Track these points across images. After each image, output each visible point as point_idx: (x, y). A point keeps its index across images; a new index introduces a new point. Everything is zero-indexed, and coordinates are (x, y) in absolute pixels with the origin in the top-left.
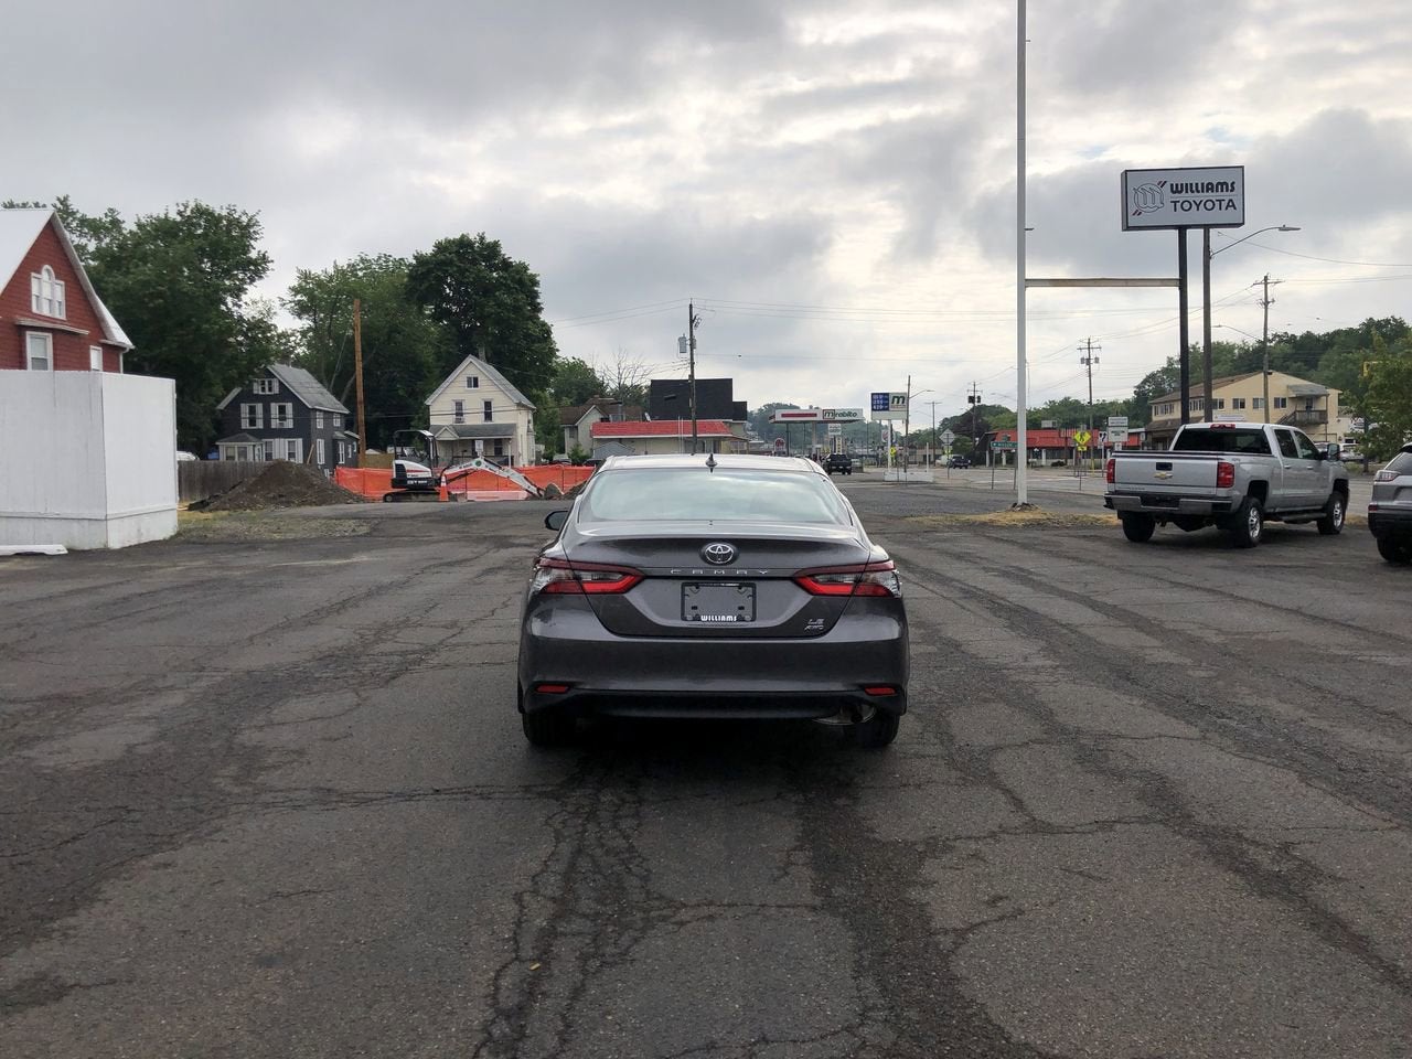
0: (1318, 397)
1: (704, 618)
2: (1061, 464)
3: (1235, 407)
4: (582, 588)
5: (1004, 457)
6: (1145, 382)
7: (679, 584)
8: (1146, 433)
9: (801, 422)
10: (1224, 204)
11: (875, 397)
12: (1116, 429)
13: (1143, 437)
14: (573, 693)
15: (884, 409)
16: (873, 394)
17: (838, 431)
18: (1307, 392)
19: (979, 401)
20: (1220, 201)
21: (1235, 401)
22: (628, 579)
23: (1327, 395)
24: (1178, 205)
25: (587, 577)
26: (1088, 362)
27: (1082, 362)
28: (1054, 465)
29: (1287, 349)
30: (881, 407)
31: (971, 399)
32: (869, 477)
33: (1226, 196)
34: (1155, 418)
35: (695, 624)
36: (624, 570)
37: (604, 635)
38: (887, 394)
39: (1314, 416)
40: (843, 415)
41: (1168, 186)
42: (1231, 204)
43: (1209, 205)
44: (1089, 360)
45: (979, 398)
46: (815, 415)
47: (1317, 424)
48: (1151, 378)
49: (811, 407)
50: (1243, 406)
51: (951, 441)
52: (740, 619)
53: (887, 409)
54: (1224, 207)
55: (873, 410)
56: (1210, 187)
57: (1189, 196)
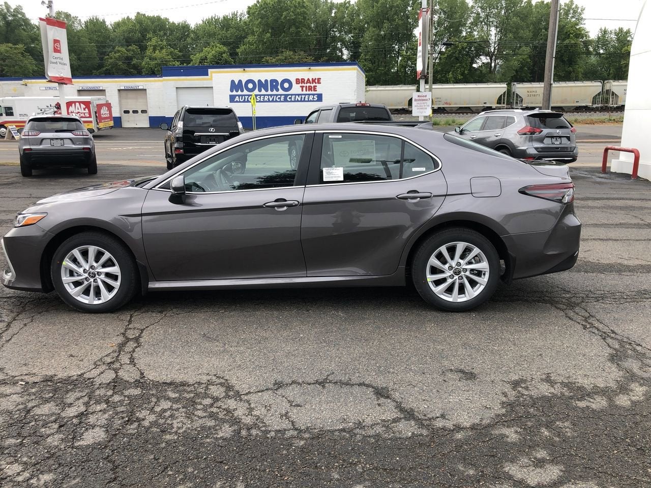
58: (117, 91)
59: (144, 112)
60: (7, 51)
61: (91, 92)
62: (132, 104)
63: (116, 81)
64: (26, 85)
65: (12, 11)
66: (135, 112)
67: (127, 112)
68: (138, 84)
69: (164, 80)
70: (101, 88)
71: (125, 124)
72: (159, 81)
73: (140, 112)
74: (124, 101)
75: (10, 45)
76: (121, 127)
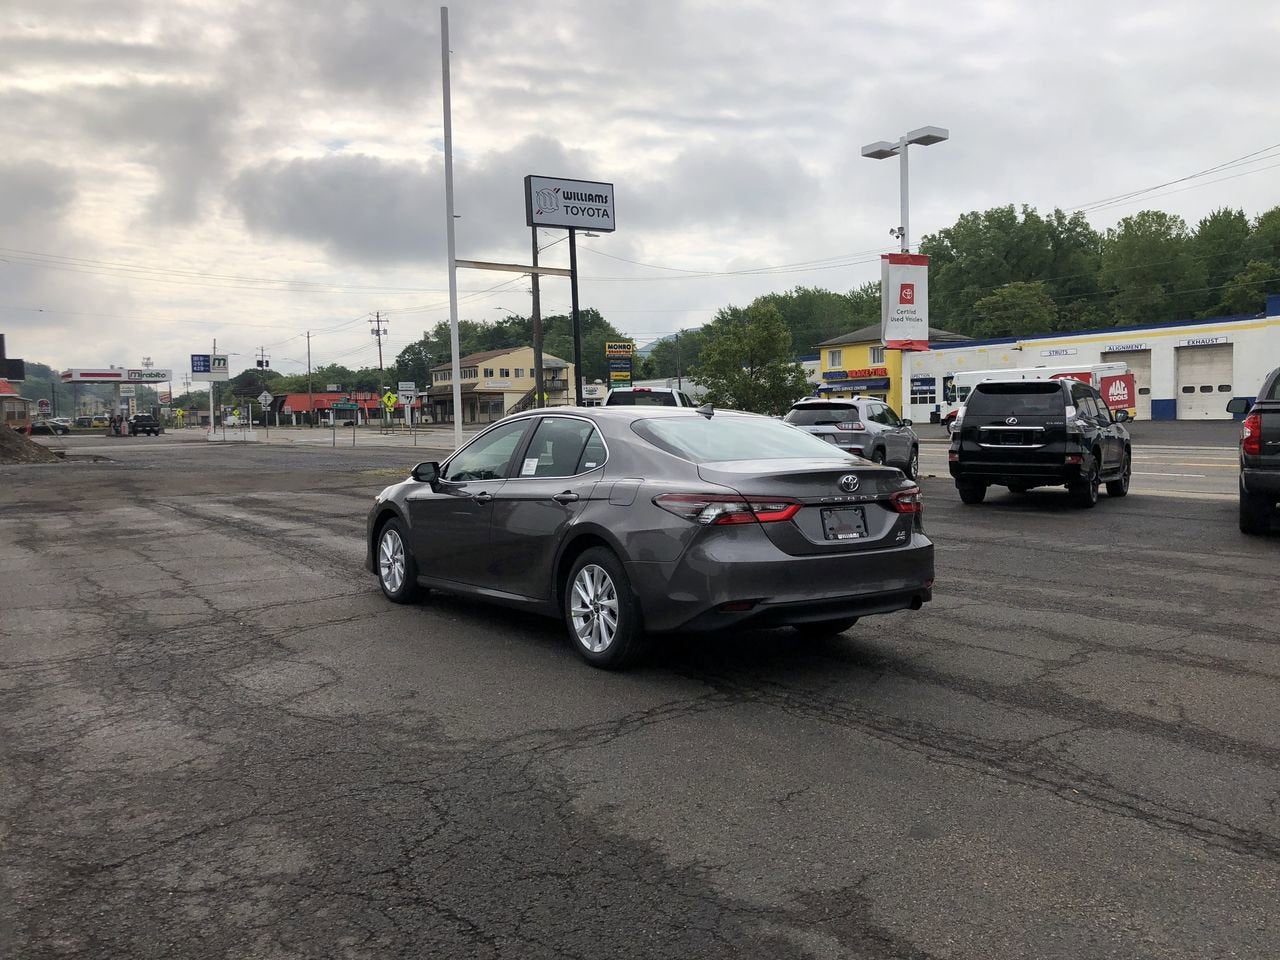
0: (561, 369)
1: (840, 537)
2: (351, 424)
3: (502, 375)
4: (757, 518)
5: (294, 417)
6: (404, 353)
7: (819, 509)
8: (429, 396)
9: (103, 382)
10: (601, 212)
11: (195, 358)
12: (404, 393)
13: (425, 400)
14: (758, 609)
15: (205, 371)
16: (193, 356)
17: (131, 392)
18: (553, 365)
19: (267, 366)
20: (598, 210)
21: (502, 370)
22: (792, 507)
23: (567, 368)
24: (569, 209)
25: (756, 507)
26: (377, 332)
27: (373, 333)
28: (346, 425)
29: (519, 329)
30: (202, 369)
31: (260, 363)
32: (169, 437)
33: (601, 206)
34: (435, 384)
35: (835, 542)
36: (788, 501)
37: (781, 556)
38: (208, 356)
39: (558, 384)
40: (150, 375)
41: (560, 193)
42: (605, 213)
43: (591, 212)
44: (378, 331)
45: (267, 362)
46: (119, 375)
47: (561, 390)
48: (410, 349)
49: (112, 367)
50: (507, 375)
51: (269, 402)
52: (861, 536)
53: (209, 371)
54: (601, 215)
55: (193, 371)
56: (590, 198)
57: (578, 203)
58: (1173, 352)
59: (1224, 388)
60: (1013, 295)
61: (1116, 355)
62: (1201, 373)
63: (1172, 333)
64: (1021, 349)
65: (1067, 222)
66: (1206, 389)
67: (1189, 390)
68: (1215, 334)
69: (1269, 323)
70: (1143, 347)
71: (1184, 414)
72: (1261, 325)
73: (1215, 389)
74: (1185, 370)
75: (1021, 283)
76: (1175, 418)
